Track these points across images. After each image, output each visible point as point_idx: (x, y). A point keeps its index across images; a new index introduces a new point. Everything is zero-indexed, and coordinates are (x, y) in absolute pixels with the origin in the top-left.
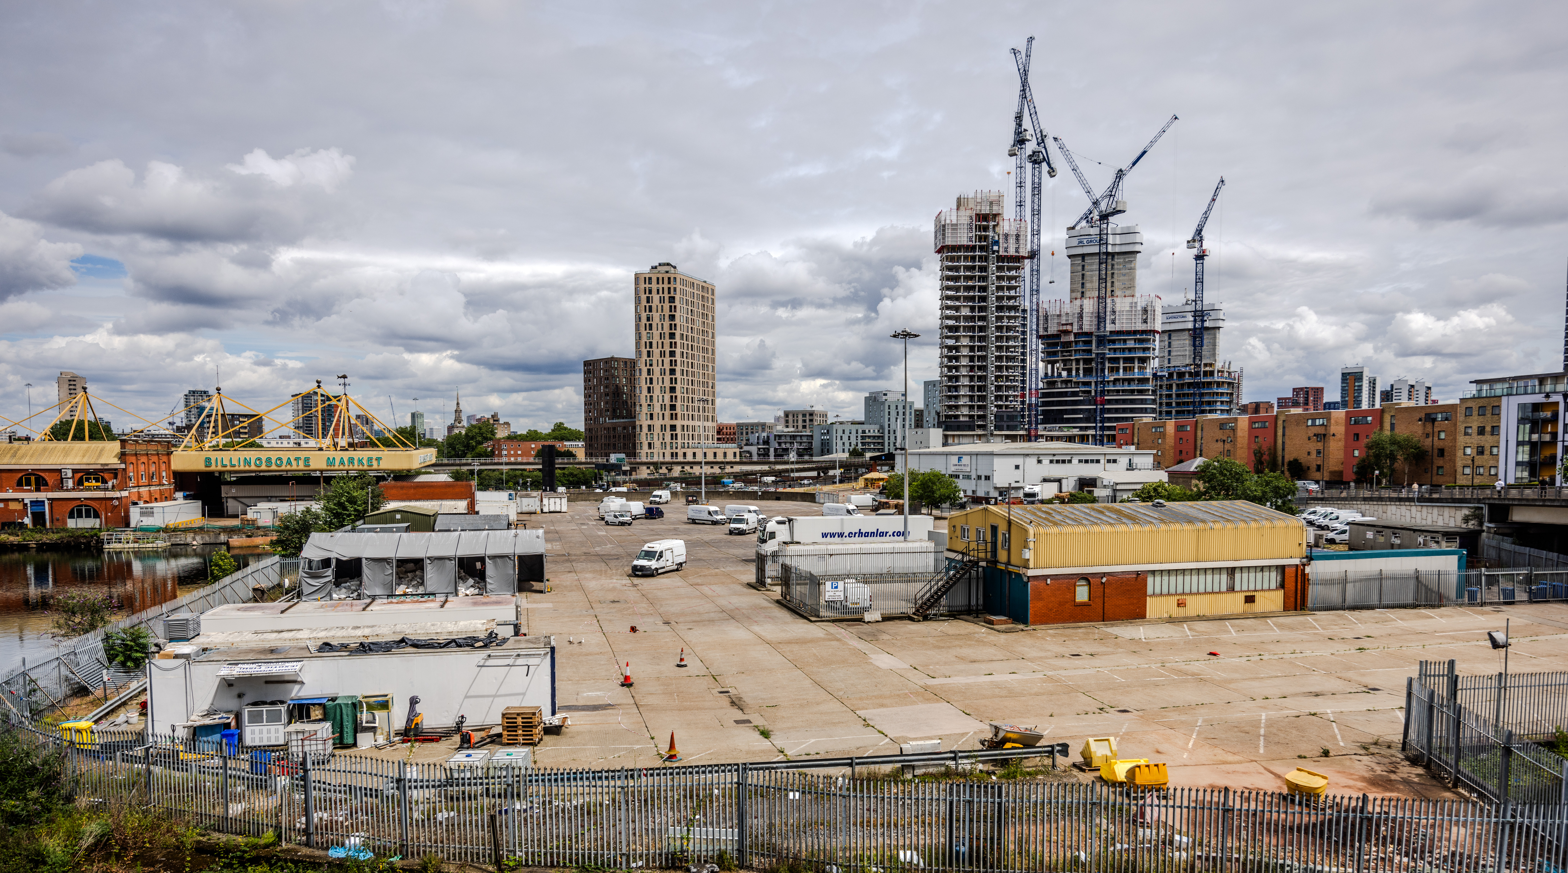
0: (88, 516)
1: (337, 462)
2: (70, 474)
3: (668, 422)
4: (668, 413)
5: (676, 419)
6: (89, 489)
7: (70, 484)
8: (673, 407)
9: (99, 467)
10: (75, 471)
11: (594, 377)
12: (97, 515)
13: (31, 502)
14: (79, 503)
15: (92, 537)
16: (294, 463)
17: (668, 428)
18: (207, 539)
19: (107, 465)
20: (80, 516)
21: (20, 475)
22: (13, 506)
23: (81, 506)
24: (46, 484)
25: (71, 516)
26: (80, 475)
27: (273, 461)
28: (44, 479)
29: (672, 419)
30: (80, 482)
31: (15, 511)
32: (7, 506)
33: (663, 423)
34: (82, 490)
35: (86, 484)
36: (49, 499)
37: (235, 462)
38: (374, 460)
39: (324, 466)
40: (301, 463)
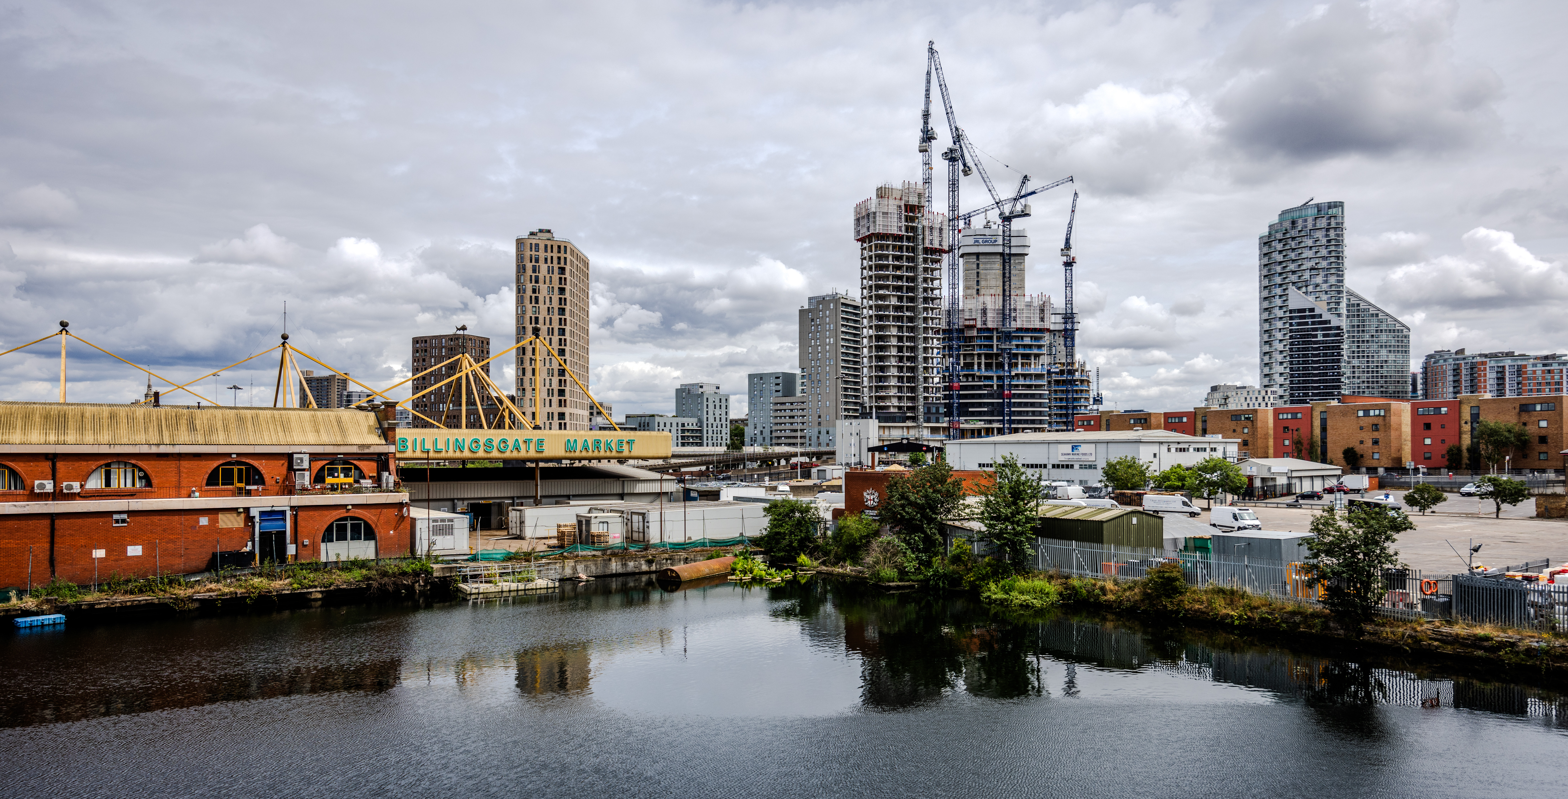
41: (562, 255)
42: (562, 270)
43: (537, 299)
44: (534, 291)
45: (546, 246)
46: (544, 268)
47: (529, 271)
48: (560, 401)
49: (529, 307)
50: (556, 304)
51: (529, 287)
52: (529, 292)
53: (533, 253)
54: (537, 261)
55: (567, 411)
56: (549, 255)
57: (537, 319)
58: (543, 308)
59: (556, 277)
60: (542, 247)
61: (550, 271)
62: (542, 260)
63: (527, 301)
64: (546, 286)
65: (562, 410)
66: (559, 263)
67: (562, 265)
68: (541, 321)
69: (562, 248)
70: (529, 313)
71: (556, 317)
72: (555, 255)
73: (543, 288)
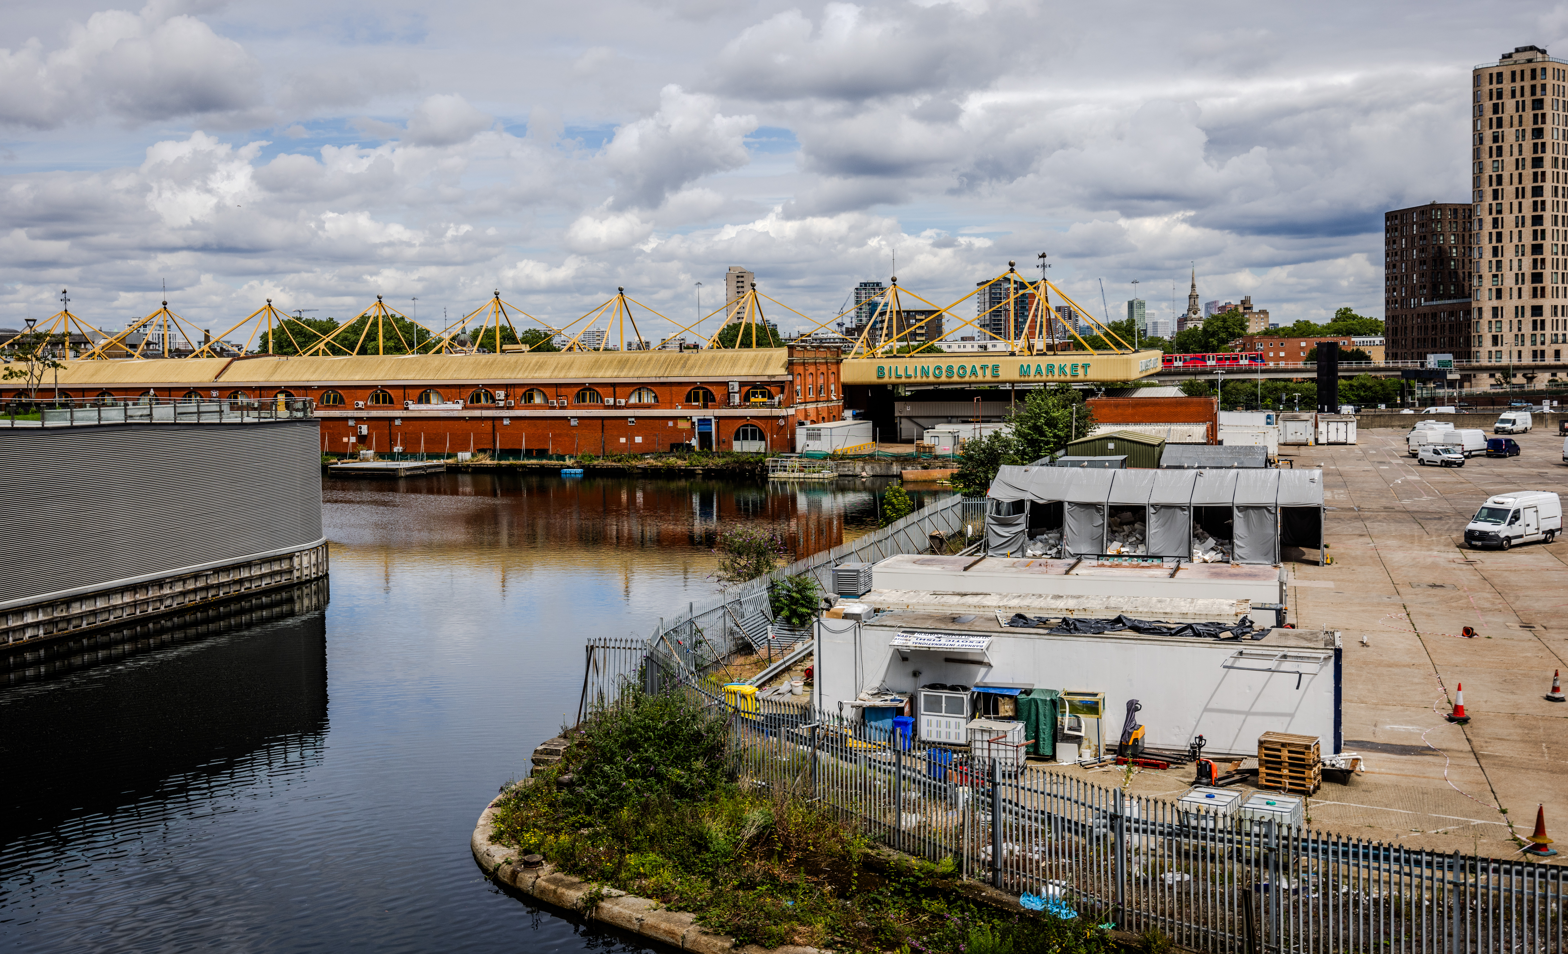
0: (754, 438)
1: (1033, 371)
2: (737, 389)
3: (1528, 301)
4: (1527, 288)
5: (1543, 296)
6: (754, 405)
7: (737, 399)
8: (1537, 278)
9: (766, 379)
10: (742, 384)
11: (1402, 236)
12: (762, 438)
13: (699, 420)
14: (744, 422)
15: (757, 463)
16: (980, 372)
17: (1528, 312)
18: (878, 469)
19: (774, 376)
20: (745, 438)
21: (689, 389)
22: (683, 425)
23: (747, 425)
24: (713, 400)
25: (737, 438)
26: (747, 388)
27: (955, 370)
28: (711, 394)
29: (1535, 296)
30: (746, 398)
31: (683, 430)
32: (676, 424)
33: (1519, 303)
34: (748, 407)
35: (753, 399)
36: (715, 417)
37: (911, 372)
38: (1079, 368)
39: (1016, 376)
40: (988, 372)
41: (1538, 82)
42: (1538, 104)
43: (1500, 149)
44: (1495, 139)
45: (1513, 74)
46: (1510, 104)
47: (1488, 113)
48: (1535, 289)
49: (1488, 162)
50: (1528, 154)
51: (1488, 134)
52: (1488, 142)
53: (1495, 86)
54: (1500, 95)
55: (1547, 303)
56: (1518, 85)
57: (1500, 179)
58: (1509, 161)
59: (1529, 115)
60: (1507, 76)
61: (1520, 107)
62: (1507, 93)
63: (1485, 155)
64: (1514, 130)
65: (1538, 302)
66: (1533, 93)
67: (1538, 96)
68: (1506, 179)
69: (1539, 72)
70: (1488, 171)
71: (1528, 172)
72: (1527, 84)
73: (1509, 133)
